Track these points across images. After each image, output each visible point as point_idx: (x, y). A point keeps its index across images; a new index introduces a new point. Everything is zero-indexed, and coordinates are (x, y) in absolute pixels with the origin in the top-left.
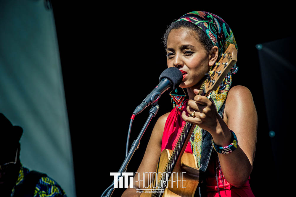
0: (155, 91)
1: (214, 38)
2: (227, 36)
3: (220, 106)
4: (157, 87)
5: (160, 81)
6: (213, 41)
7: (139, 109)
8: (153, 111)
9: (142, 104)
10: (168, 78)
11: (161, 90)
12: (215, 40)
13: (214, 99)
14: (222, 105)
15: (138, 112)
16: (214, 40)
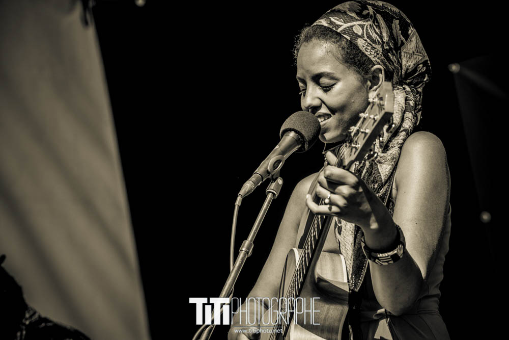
0: (275, 154)
1: (373, 51)
2: (403, 44)
3: (387, 173)
4: (277, 147)
5: (282, 136)
6: (371, 57)
7: (248, 186)
8: (273, 190)
9: (253, 178)
10: (296, 131)
11: (283, 153)
12: (378, 54)
13: (377, 162)
14: (391, 171)
15: (248, 192)
16: (375, 55)
